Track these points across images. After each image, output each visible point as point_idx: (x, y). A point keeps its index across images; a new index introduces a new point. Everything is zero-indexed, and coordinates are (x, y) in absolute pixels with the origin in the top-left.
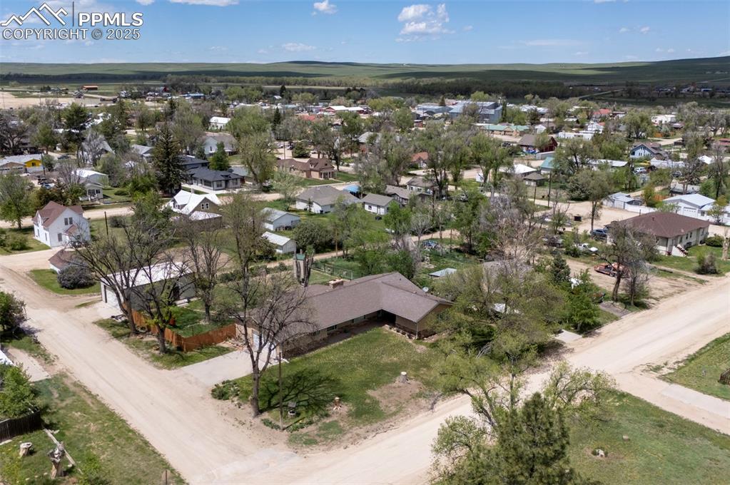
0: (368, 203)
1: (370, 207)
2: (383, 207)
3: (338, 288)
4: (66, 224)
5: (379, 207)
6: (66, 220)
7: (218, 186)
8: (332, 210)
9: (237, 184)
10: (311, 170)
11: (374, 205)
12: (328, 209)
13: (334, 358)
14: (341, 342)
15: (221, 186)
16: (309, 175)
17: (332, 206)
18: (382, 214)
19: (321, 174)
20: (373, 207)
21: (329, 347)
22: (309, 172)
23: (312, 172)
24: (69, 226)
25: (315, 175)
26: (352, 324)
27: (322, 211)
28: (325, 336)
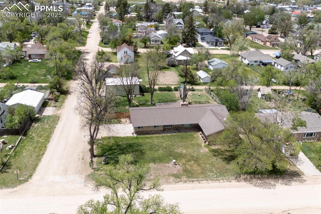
0: (277, 63)
1: (277, 65)
2: (284, 67)
3: (184, 106)
4: (125, 53)
5: (281, 66)
6: (125, 52)
7: (212, 44)
8: (255, 64)
9: (221, 44)
10: (267, 41)
11: (280, 65)
12: (253, 63)
13: (156, 141)
14: (169, 134)
15: (213, 44)
16: (265, 44)
17: (256, 62)
18: (282, 70)
19: (271, 44)
20: (279, 66)
21: (161, 135)
22: (265, 42)
23: (267, 42)
24: (126, 54)
25: (268, 44)
26: (182, 127)
27: (248, 64)
28: (162, 129)
